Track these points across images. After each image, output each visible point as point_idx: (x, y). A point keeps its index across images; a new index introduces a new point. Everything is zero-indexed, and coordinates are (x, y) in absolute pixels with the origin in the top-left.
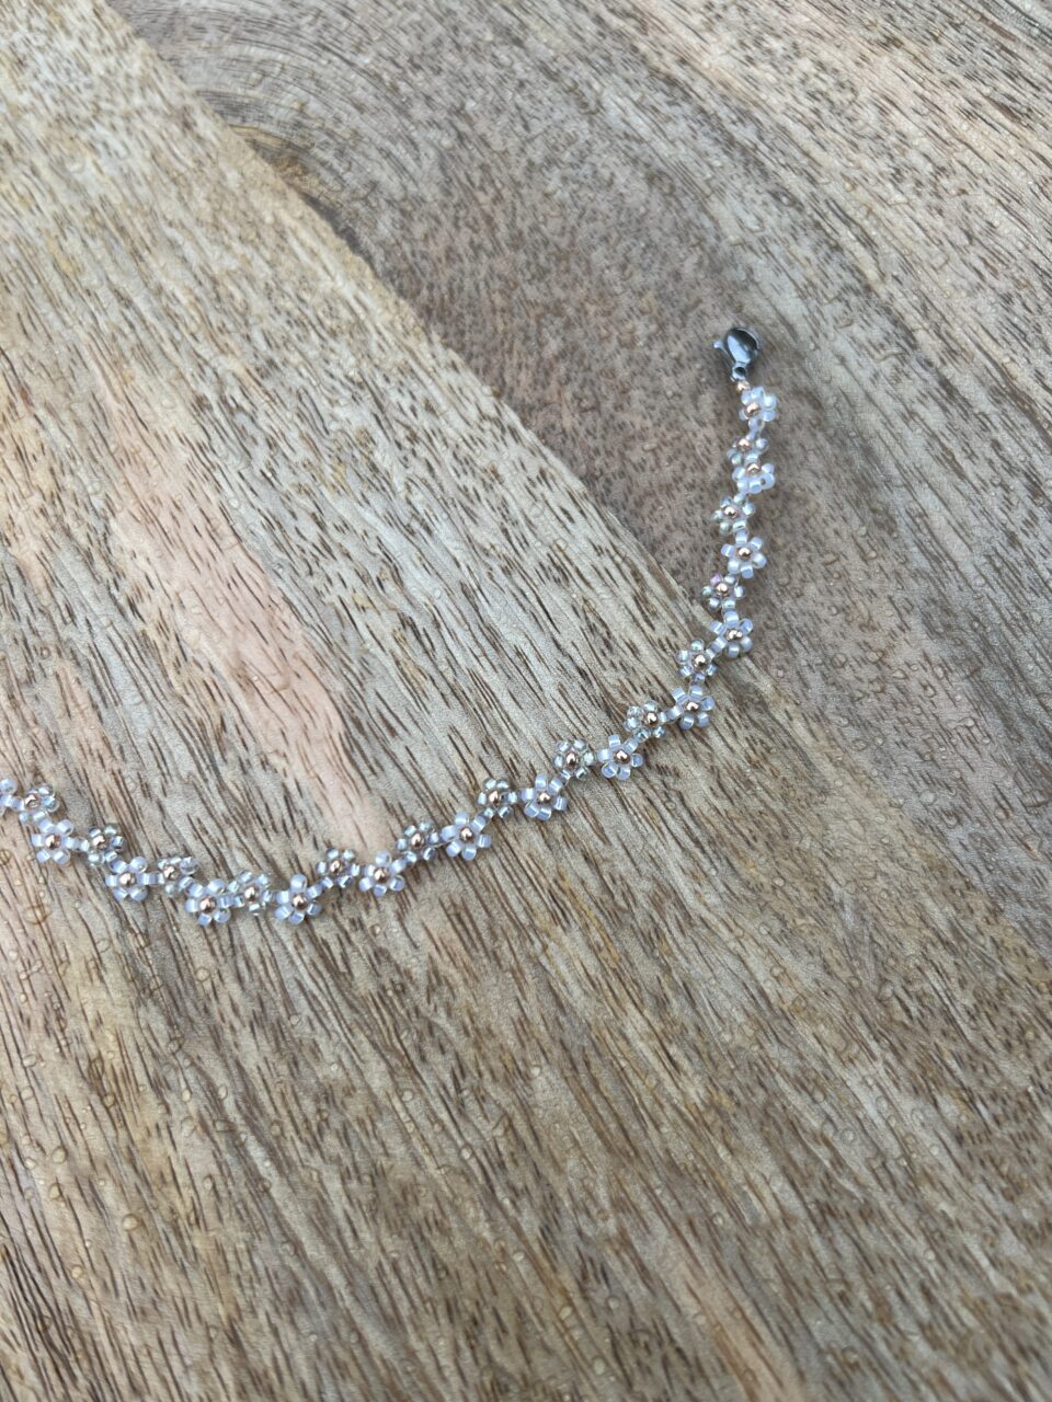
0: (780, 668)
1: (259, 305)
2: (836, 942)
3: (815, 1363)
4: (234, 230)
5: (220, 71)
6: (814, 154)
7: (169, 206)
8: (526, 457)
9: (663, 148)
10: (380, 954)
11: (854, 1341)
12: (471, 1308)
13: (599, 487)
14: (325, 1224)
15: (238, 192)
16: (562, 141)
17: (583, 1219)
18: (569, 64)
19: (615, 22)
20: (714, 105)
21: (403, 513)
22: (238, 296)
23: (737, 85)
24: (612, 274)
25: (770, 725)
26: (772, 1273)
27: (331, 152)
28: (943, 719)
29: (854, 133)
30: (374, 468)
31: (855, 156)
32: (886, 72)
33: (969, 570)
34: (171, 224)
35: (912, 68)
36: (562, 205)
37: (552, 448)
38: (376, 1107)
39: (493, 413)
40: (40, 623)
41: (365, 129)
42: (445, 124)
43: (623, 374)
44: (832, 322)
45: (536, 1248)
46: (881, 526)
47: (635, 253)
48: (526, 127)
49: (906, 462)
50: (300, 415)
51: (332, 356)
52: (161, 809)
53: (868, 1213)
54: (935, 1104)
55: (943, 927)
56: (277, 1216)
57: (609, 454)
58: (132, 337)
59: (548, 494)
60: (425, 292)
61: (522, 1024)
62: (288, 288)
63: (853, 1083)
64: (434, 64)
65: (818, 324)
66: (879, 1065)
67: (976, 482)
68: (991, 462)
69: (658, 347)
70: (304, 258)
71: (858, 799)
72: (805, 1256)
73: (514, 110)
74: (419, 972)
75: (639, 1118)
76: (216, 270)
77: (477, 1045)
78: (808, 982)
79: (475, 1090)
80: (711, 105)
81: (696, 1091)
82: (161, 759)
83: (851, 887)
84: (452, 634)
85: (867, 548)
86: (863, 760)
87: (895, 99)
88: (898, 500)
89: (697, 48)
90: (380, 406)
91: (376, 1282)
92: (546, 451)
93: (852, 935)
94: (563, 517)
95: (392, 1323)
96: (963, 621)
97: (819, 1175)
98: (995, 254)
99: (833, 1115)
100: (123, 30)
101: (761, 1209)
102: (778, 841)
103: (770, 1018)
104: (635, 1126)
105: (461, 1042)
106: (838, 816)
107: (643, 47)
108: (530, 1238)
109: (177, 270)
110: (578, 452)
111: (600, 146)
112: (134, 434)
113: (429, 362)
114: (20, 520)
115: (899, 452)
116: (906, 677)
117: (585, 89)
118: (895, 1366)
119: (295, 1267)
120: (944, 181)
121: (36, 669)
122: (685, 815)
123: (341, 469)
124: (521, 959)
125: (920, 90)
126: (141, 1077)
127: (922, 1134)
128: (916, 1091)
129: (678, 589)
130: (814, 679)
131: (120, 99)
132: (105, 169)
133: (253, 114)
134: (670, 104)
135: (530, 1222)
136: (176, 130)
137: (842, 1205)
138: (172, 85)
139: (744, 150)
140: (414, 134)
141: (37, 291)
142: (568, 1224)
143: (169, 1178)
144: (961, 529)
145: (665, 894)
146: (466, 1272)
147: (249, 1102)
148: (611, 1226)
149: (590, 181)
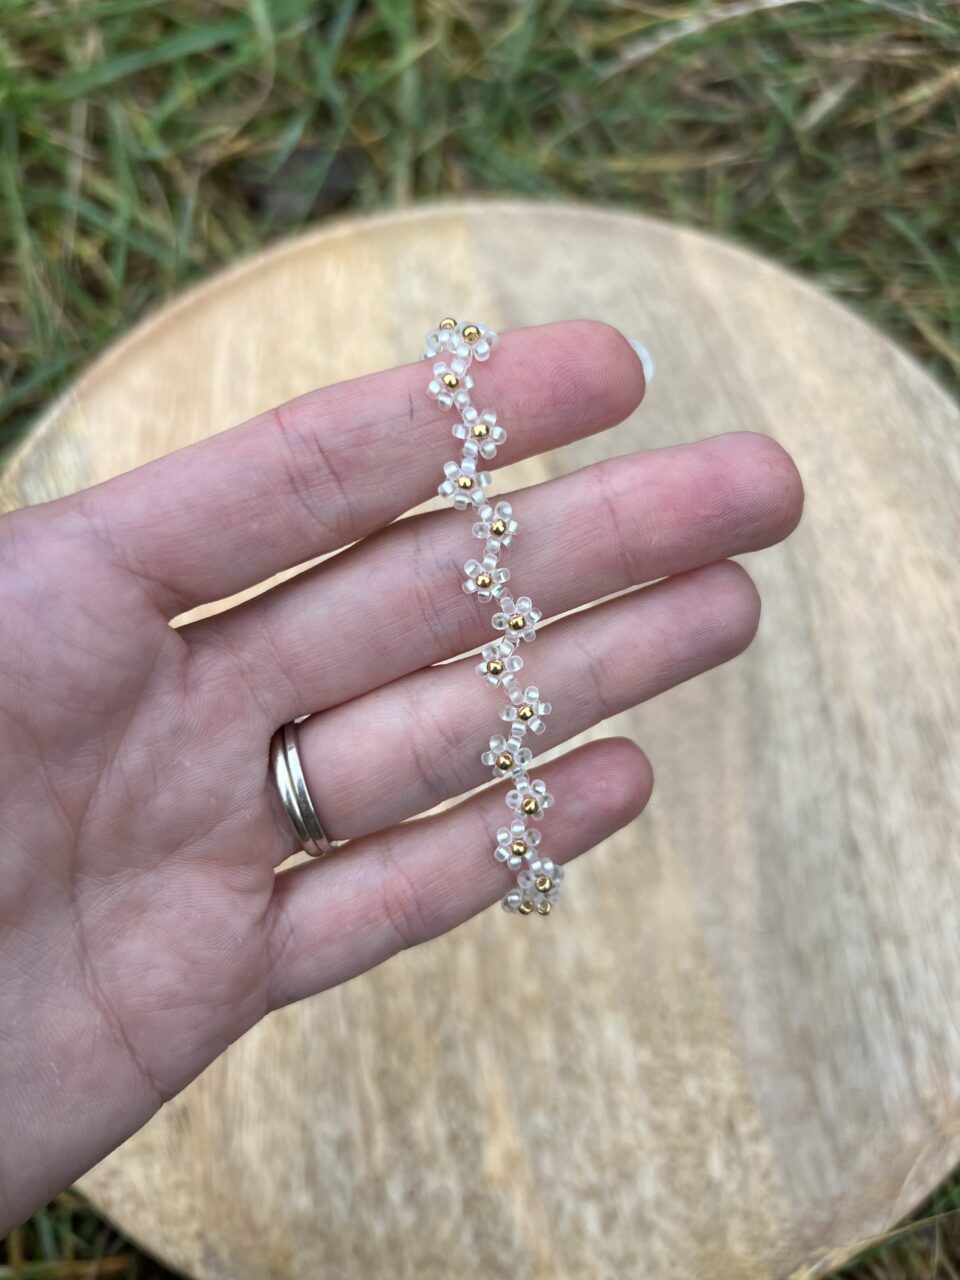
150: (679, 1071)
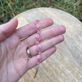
150: (74, 71)
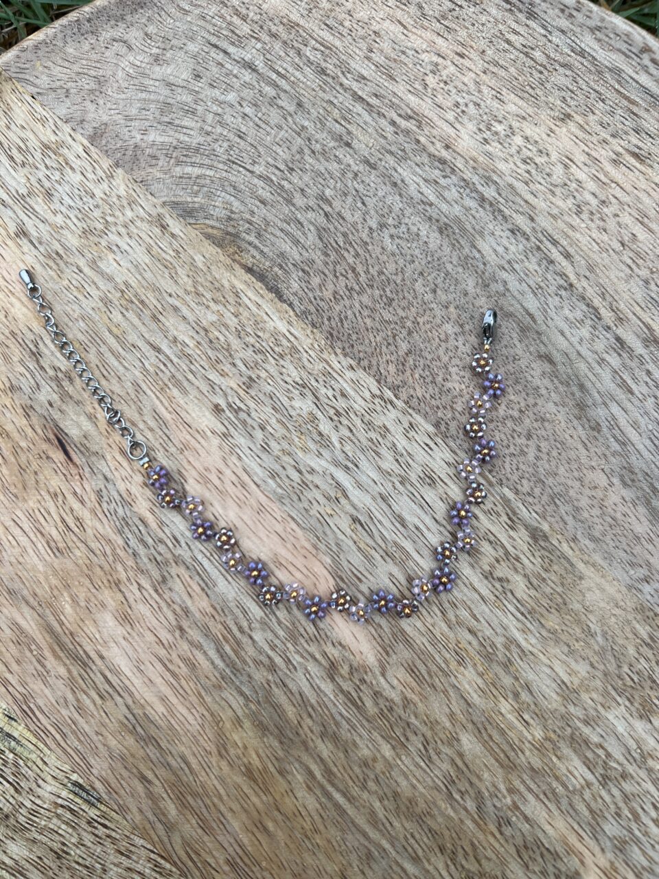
0: (552, 516)
1: (235, 343)
2: (595, 653)
3: (608, 843)
4: (208, 296)
5: (174, 187)
6: (530, 201)
7: (166, 284)
8: (400, 415)
9: (444, 207)
10: (377, 694)
11: (625, 833)
12: (451, 847)
13: (443, 428)
14: (376, 823)
15: (205, 269)
16: (386, 210)
17: (495, 800)
18: (381, 156)
19: (403, 124)
20: (470, 175)
21: (341, 457)
22: (222, 338)
23: (481, 159)
24: (429, 297)
25: (550, 547)
26: (585, 809)
27: (253, 235)
28: (635, 531)
29: (552, 184)
30: (320, 434)
31: (554, 200)
32: (564, 140)
33: (640, 447)
34: (170, 296)
35: (581, 134)
36: (393, 254)
37: (414, 409)
38: (389, 765)
39: (378, 393)
40: (161, 548)
41: (270, 217)
42: (315, 207)
43: (445, 359)
44: (554, 309)
45: (476, 817)
46: (593, 429)
47: (439, 280)
48: (363, 203)
49: (602, 390)
50: (274, 408)
51: (284, 370)
52: (251, 638)
53: (624, 776)
54: (650, 722)
55: (646, 637)
56: (353, 822)
57: (445, 408)
58: (168, 372)
59: (416, 436)
60: (326, 322)
61: (452, 716)
62: (249, 330)
63: (611, 717)
64: (301, 166)
65: (546, 312)
66: (622, 707)
67: (640, 396)
68: (647, 383)
69: (461, 339)
70: (254, 308)
71: (598, 580)
72: (600, 800)
73: (354, 192)
74: (397, 699)
75: (514, 750)
76: (205, 323)
77: (432, 729)
78: (584, 674)
79: (435, 750)
80: (468, 175)
81: (538, 734)
82: (245, 612)
83: (599, 624)
84: (380, 522)
85: (587, 442)
86: (597, 558)
87: (572, 157)
88: (601, 412)
89: (454, 136)
90: (316, 397)
91: (405, 844)
92: (410, 411)
93: (602, 648)
94: (426, 448)
95: (416, 860)
96: (640, 477)
97: (600, 762)
98: (637, 254)
99: (604, 734)
100: (106, 163)
101: (575, 783)
102: (561, 607)
103: (568, 693)
104: (513, 754)
105: (424, 729)
106: (589, 590)
107: (422, 140)
108: (472, 812)
109: (182, 326)
110: (428, 409)
111: (408, 211)
112: (185, 432)
113: (336, 366)
114: (134, 490)
115: (598, 385)
116: (615, 511)
117: (393, 173)
118: (643, 839)
119: (366, 843)
120: (605, 210)
121: (166, 574)
122: (515, 601)
123: (303, 437)
124: (446, 685)
125: (586, 149)
126: (272, 769)
127: (644, 735)
128: (641, 717)
129: (493, 480)
130: (569, 519)
131: (118, 213)
132: (121, 263)
133: (202, 214)
134: (445, 177)
135: (471, 805)
136: (157, 231)
137: (613, 774)
138: (148, 200)
139: (491, 204)
140: (299, 216)
141: (104, 349)
142: (489, 803)
143: (297, 814)
144: (635, 425)
145: (511, 642)
146: (446, 833)
147: (328, 773)
148: (509, 801)
149: (406, 236)
